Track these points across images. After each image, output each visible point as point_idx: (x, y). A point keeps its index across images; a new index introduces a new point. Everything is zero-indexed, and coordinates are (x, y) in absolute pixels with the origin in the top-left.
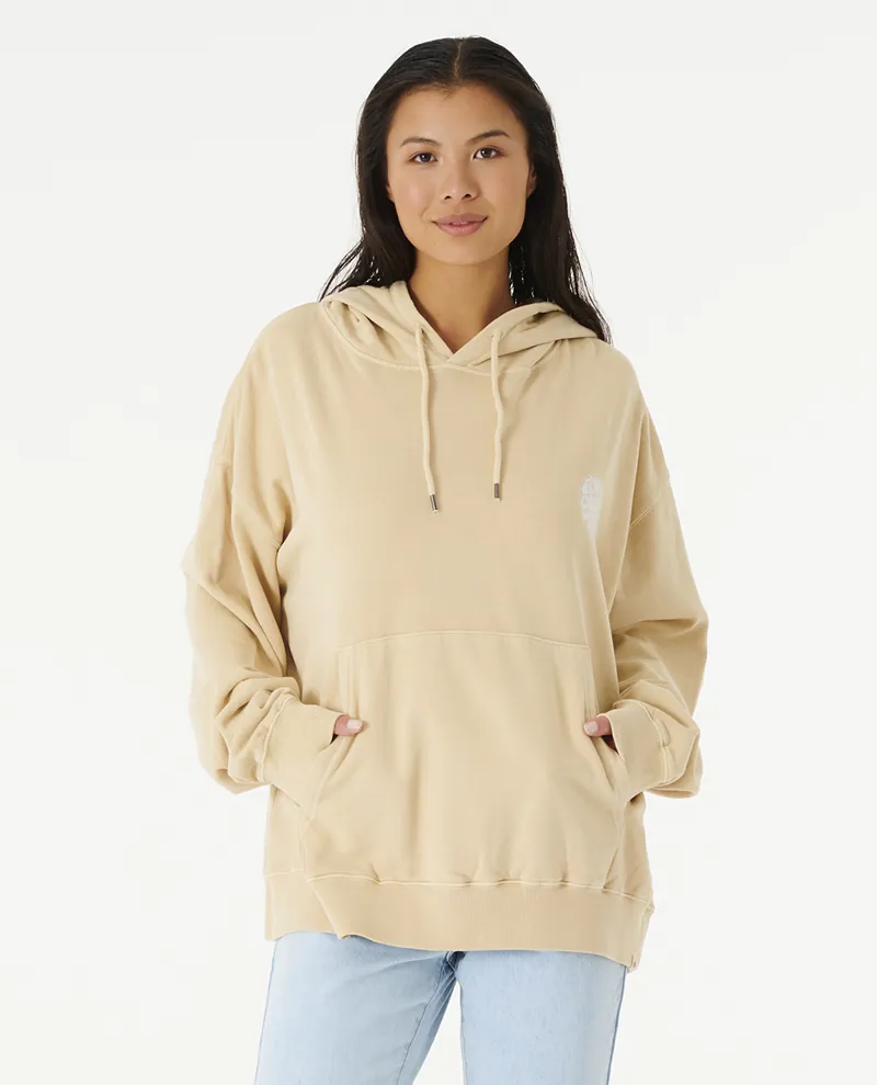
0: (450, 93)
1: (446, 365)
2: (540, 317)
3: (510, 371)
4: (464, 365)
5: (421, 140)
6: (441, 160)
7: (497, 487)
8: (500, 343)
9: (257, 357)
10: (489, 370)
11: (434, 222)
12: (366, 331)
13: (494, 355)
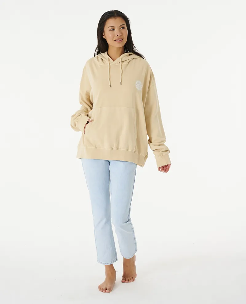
0: (116, 19)
1: (112, 64)
2: (130, 55)
3: (123, 64)
4: (116, 63)
5: (112, 27)
6: (115, 30)
7: (121, 83)
8: (121, 59)
9: (85, 67)
10: (120, 64)
11: (115, 40)
12: (100, 60)
13: (120, 62)
